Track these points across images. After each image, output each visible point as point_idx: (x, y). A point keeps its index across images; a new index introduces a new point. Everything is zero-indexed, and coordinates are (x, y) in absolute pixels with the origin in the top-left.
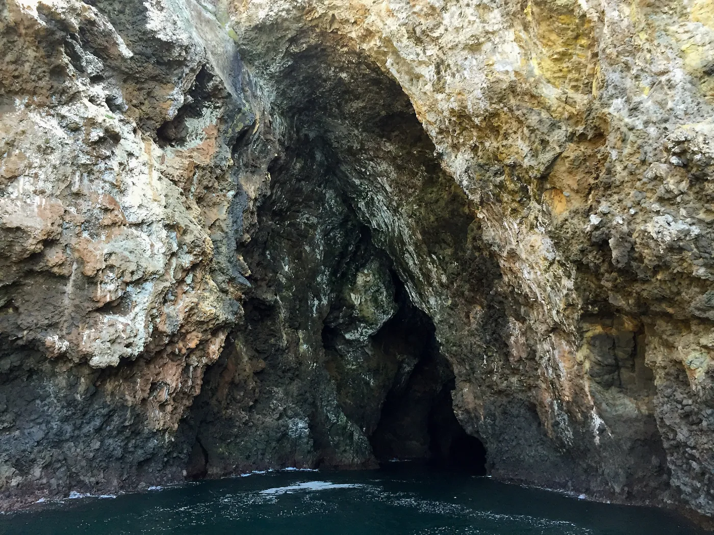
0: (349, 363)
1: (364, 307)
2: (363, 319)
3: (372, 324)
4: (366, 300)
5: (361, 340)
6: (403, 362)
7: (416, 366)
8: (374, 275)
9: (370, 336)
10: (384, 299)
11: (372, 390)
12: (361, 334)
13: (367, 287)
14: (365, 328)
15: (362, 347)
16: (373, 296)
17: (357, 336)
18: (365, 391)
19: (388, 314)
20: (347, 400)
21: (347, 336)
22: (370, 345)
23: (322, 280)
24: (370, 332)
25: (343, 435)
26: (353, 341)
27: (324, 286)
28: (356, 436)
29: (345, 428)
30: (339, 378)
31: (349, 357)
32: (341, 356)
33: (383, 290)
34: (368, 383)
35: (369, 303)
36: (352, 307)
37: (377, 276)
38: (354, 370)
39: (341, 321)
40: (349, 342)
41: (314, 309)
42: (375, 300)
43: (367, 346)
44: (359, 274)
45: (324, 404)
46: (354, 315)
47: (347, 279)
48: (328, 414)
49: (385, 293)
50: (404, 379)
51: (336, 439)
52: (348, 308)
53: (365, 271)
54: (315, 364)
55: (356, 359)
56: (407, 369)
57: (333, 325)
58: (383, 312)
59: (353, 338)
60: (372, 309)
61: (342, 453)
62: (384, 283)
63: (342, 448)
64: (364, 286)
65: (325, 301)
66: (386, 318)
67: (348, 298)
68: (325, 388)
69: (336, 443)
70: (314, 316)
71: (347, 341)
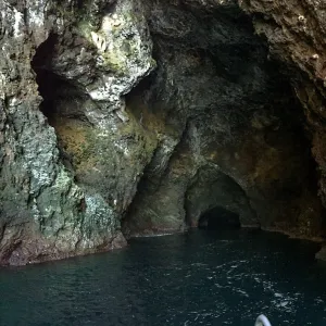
0: (100, 131)
1: (112, 55)
2: (110, 70)
3: (122, 75)
4: (115, 48)
5: (111, 100)
6: (162, 142)
7: (176, 148)
8: (125, 17)
9: (122, 96)
11: (126, 160)
12: (111, 93)
13: (117, 33)
14: (115, 82)
15: (114, 111)
16: (124, 43)
17: (106, 94)
18: (118, 160)
19: (143, 66)
20: (94, 168)
21: (94, 95)
22: (123, 109)
24: (121, 88)
25: (62, 204)
26: (101, 101)
29: (64, 194)
30: (87, 145)
31: (102, 125)
32: (93, 125)
33: (138, 38)
34: (121, 153)
35: (118, 51)
36: (92, 49)
37: (129, 19)
38: (105, 138)
39: (81, 70)
40: (98, 104)
41: (16, 26)
42: (126, 47)
43: (119, 109)
44: (106, 18)
45: (28, 156)
46: (98, 64)
47: (88, 19)
48: (35, 172)
49: (139, 41)
50: (164, 160)
51: (48, 210)
52: (87, 50)
53: (115, 16)
54: (14, 100)
55: (110, 127)
56: (167, 150)
57: (70, 74)
58: (137, 62)
59: (101, 97)
60: (123, 59)
61: (57, 234)
62: (139, 29)
63: (58, 225)
64: (113, 32)
65: (37, 20)
66: (140, 72)
67: (87, 35)
68: (33, 134)
69: (47, 216)
70: (16, 35)
71: (95, 101)
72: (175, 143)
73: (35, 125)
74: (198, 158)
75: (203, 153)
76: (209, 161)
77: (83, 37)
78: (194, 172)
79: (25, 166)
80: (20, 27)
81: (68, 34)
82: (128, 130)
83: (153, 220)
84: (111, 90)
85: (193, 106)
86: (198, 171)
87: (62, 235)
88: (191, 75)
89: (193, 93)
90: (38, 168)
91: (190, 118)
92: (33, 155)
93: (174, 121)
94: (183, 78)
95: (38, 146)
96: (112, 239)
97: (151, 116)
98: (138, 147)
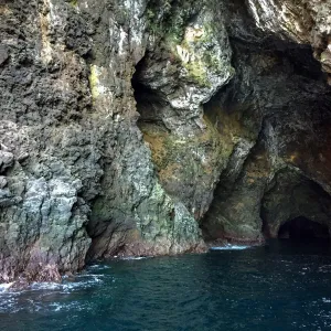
0: (177, 138)
1: (194, 66)
2: (192, 82)
3: (203, 86)
4: (196, 60)
5: (191, 108)
6: (237, 145)
7: (251, 150)
8: (207, 29)
9: (201, 104)
10: (218, 59)
11: (203, 167)
12: (191, 102)
13: (198, 44)
14: (195, 92)
15: (192, 119)
16: (205, 54)
17: (186, 103)
18: (195, 168)
19: (223, 76)
20: (173, 177)
21: (175, 103)
22: (201, 116)
23: (133, 6)
24: (202, 98)
25: (158, 213)
26: (181, 109)
27: (136, 17)
28: (179, 217)
29: (161, 204)
30: (165, 152)
31: (179, 131)
32: (170, 131)
33: (218, 48)
34: (198, 160)
35: (200, 63)
36: (177, 62)
37: (210, 30)
38: (183, 145)
39: (165, 80)
40: (177, 112)
41: (121, 44)
42: (207, 59)
43: (197, 117)
44: (189, 29)
45: (130, 169)
46: (182, 75)
47: (174, 31)
48: (136, 184)
49: (219, 52)
50: (238, 164)
51: (147, 219)
52: (173, 63)
53: (196, 26)
54: (118, 116)
55: (187, 133)
56: (242, 153)
57: (155, 85)
58: (217, 73)
59: (181, 106)
60: (204, 70)
61: (154, 239)
62: (219, 39)
63: (155, 232)
64: (194, 43)
65: (137, 39)
66: (220, 81)
67: (173, 50)
68: (133, 150)
69: (146, 224)
70: (120, 53)
71: (174, 109)
72: (251, 146)
73: (134, 141)
74: (275, 160)
75: (281, 155)
76: (289, 163)
77: (169, 51)
78: (271, 176)
79: (129, 179)
80: (124, 45)
81: (158, 50)
82: (206, 137)
83: (226, 228)
84: (191, 99)
85: (270, 105)
86: (276, 175)
87: (158, 240)
88: (268, 74)
89: (269, 92)
90: (138, 181)
91: (267, 117)
92: (133, 169)
93: (249, 123)
94: (259, 78)
95: (137, 160)
96: (196, 245)
97: (227, 118)
98: (215, 154)
